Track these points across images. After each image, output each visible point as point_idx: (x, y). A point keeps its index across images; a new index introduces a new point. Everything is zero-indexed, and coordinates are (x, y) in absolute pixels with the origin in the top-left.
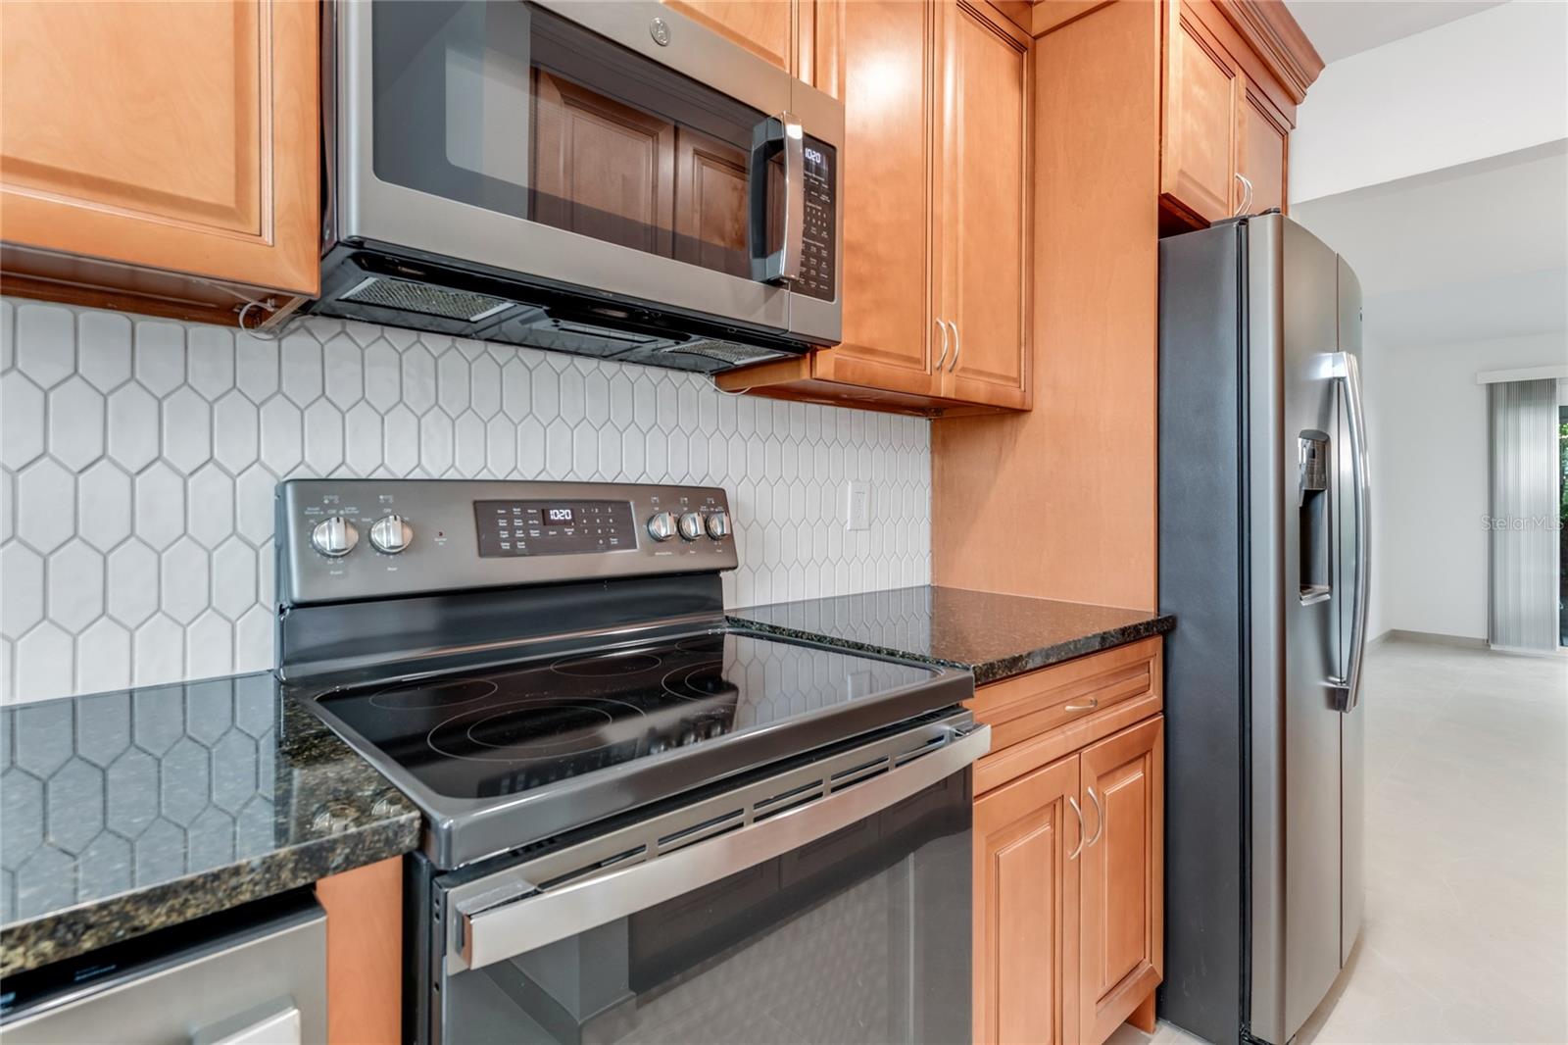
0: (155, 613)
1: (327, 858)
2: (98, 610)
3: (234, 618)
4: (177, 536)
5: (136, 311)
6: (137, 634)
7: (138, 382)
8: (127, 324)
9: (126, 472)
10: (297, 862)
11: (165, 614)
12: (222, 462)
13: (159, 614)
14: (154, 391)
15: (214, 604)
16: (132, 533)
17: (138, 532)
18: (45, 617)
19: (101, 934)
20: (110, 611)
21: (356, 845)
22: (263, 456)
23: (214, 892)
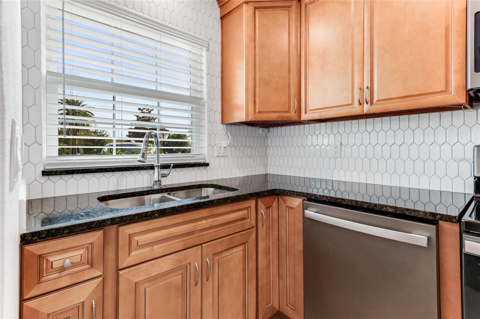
0: (445, 176)
1: (436, 217)
2: (434, 173)
3: (465, 179)
4: (450, 159)
5: (441, 111)
6: (442, 179)
7: (441, 126)
8: (439, 114)
9: (439, 145)
10: (430, 214)
11: (448, 176)
12: (461, 142)
13: (446, 176)
14: (445, 128)
15: (459, 175)
16: (440, 158)
17: (442, 158)
18: (424, 173)
19: (400, 211)
20: (436, 174)
21: (442, 216)
22: (472, 140)
23: (416, 213)
